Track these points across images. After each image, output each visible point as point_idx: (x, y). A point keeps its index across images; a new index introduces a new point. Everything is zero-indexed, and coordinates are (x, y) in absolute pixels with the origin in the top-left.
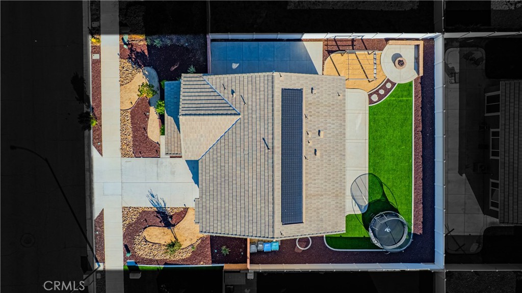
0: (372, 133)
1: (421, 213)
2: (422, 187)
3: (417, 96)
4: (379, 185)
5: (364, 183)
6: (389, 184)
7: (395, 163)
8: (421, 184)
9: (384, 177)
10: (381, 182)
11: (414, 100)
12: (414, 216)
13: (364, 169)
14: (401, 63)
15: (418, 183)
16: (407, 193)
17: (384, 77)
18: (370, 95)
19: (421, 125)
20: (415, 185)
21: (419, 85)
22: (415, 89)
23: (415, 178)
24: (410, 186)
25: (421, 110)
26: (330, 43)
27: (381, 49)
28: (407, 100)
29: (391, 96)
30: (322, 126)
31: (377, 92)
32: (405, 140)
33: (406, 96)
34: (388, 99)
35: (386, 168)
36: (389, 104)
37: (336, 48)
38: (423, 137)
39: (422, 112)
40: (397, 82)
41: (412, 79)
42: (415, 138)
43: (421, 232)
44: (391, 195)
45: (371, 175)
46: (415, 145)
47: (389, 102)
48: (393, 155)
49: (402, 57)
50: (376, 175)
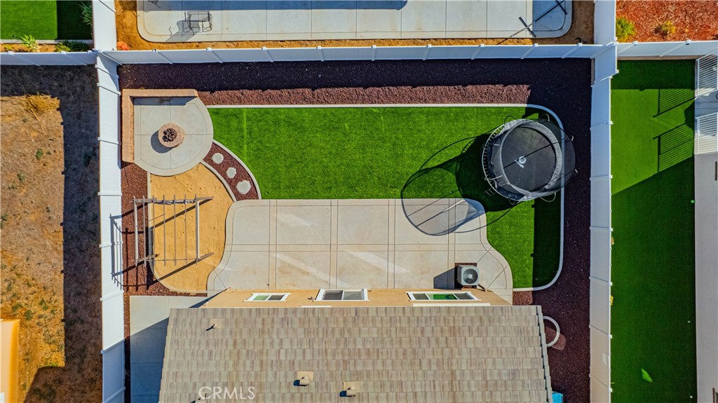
0: (317, 192)
1: (484, 88)
2: (431, 87)
3: (239, 98)
4: (426, 177)
5: (421, 207)
6: (425, 155)
7: (380, 143)
8: (425, 88)
9: (410, 167)
10: (419, 171)
11: (249, 105)
12: (492, 102)
13: (392, 208)
14: (170, 134)
15: (421, 95)
16: (443, 117)
17: (202, 168)
18: (239, 197)
19: (301, 90)
20: (426, 102)
21: (216, 94)
22: (224, 102)
23: (412, 100)
24: (428, 112)
25: (269, 91)
26: (132, 281)
27: (143, 174)
28: (249, 119)
29: (239, 153)
30: (286, 375)
31: (233, 183)
32: (332, 124)
33: (240, 122)
34: (245, 159)
35: (390, 162)
36: (255, 158)
37: (143, 270)
38: (326, 87)
39: (273, 89)
40: (209, 140)
41: (204, 109)
42: (328, 103)
43: (526, 87)
44: (447, 151)
45: (405, 193)
46: (343, 102)
47: (252, 157)
48: (363, 148)
49: (157, 132)
50: (404, 182)
